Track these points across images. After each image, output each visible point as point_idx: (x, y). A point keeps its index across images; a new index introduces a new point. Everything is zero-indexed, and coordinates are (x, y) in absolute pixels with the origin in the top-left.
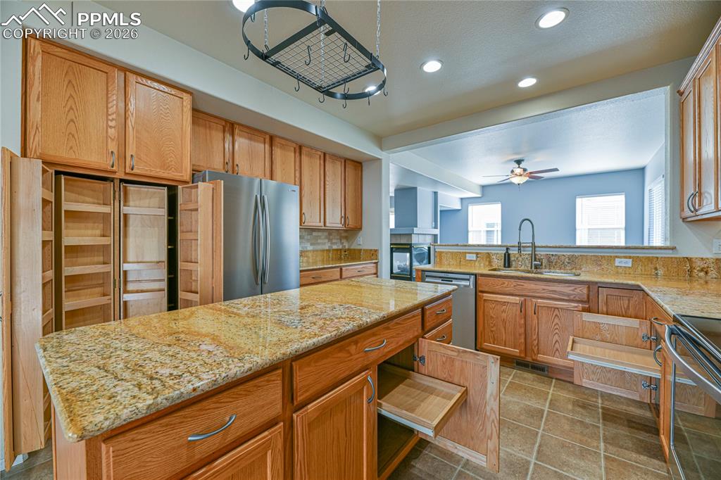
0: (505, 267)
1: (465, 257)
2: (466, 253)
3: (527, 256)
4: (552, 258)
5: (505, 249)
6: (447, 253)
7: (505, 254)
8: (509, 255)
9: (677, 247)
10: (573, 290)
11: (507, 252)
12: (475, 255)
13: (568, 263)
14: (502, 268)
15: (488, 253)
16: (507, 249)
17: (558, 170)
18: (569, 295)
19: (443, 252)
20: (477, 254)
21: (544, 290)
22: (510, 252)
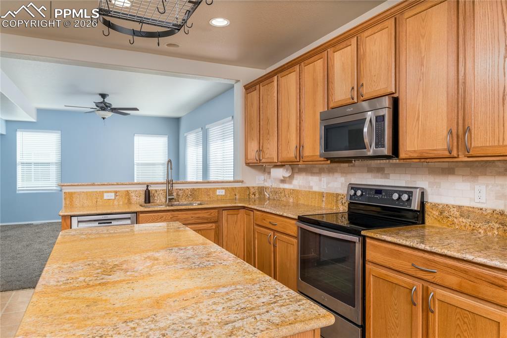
0: (145, 203)
1: (103, 196)
2: (103, 192)
3: (162, 192)
4: (180, 192)
5: (146, 186)
6: (80, 194)
7: (145, 191)
8: (149, 191)
9: (244, 181)
10: (210, 215)
11: (147, 189)
12: (113, 194)
13: (190, 195)
14: (144, 204)
15: (127, 191)
16: (148, 186)
17: (138, 110)
18: (207, 219)
19: (75, 193)
20: (116, 192)
21: (192, 217)
22: (149, 188)
